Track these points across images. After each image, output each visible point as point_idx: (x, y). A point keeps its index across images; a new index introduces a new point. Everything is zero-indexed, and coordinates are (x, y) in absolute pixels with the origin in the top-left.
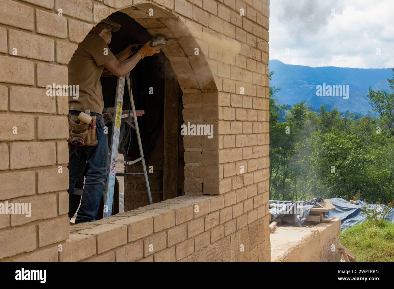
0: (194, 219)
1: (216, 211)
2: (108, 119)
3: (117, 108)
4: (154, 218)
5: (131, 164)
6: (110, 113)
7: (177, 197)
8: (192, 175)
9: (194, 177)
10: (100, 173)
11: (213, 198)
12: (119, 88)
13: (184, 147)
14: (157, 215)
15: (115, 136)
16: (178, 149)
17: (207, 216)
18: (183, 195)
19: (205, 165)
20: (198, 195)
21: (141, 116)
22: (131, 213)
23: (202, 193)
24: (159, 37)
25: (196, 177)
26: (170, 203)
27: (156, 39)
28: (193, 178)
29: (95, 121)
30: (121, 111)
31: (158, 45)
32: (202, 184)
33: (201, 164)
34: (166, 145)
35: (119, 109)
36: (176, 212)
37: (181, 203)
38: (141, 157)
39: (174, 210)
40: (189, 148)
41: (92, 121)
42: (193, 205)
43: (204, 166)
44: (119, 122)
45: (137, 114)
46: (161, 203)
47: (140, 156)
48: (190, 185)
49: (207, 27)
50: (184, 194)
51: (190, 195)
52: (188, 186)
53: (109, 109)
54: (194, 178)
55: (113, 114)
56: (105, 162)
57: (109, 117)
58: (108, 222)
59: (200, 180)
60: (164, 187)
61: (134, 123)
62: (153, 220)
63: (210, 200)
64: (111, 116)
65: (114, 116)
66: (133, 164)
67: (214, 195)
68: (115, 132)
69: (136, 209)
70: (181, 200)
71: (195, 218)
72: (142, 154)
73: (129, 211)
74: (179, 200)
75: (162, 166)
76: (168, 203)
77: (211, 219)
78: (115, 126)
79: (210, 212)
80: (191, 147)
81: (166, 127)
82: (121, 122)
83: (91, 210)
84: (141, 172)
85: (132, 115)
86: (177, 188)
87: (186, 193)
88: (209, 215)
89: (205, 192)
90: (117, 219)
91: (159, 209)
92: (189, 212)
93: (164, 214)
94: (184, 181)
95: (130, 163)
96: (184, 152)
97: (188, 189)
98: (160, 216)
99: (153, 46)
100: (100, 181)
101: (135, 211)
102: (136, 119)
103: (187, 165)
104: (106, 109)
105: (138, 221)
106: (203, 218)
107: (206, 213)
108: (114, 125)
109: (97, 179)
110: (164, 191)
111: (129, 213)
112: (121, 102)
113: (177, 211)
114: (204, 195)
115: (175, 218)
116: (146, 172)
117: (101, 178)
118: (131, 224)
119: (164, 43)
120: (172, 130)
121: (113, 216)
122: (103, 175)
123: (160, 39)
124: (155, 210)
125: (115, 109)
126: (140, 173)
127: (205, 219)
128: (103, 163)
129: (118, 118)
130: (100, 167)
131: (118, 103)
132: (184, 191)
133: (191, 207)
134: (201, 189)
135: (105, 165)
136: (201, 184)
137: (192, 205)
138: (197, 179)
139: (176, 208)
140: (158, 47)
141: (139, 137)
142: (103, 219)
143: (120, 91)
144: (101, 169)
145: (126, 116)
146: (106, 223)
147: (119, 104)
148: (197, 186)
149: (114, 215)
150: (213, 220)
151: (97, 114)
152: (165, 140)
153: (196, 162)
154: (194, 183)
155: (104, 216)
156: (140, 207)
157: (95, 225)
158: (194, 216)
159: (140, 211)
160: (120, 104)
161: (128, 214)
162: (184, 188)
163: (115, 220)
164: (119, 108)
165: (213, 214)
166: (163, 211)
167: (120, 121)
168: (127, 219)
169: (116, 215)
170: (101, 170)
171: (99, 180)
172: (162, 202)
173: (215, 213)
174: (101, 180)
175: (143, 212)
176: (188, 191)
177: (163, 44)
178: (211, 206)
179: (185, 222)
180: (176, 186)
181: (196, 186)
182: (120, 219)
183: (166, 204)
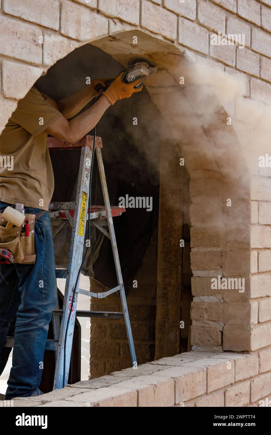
0: (207, 393)
1: (245, 380)
2: (65, 221)
3: (80, 203)
4: (140, 393)
5: (102, 297)
6: (67, 212)
7: (179, 355)
8: (205, 316)
9: (208, 320)
10: (38, 311)
11: (240, 358)
12: (84, 170)
13: (191, 269)
14: (145, 387)
15: (76, 250)
16: (180, 272)
17: (228, 389)
18: (189, 351)
19: (227, 300)
20: (214, 352)
21: (120, 216)
22: (101, 382)
23: (221, 347)
24: (137, 64)
25: (211, 321)
26: (166, 365)
27: (133, 68)
28: (206, 321)
29: (33, 221)
30: (86, 207)
31: (138, 78)
32: (222, 332)
33: (220, 299)
34: (161, 265)
35: (82, 205)
36: (177, 381)
37: (185, 365)
38: (118, 285)
39: (172, 378)
40: (199, 270)
41: (26, 221)
42: (205, 369)
43: (225, 302)
44: (83, 226)
45: (112, 212)
46: (152, 364)
47: (116, 284)
48: (201, 333)
49: (232, 67)
50: (191, 350)
51: (200, 351)
52: (197, 335)
53: (66, 206)
54: (208, 322)
55: (73, 212)
56: (46, 292)
57: (66, 217)
58: (62, 397)
59: (219, 326)
60: (157, 335)
61: (107, 228)
62: (138, 395)
63: (235, 361)
64: (70, 216)
65: (75, 215)
66: (105, 297)
67: (242, 351)
68: (75, 243)
69: (109, 374)
70: (185, 360)
71: (209, 392)
72: (121, 281)
73: (98, 378)
74: (182, 360)
75: (154, 298)
76: (163, 365)
77: (236, 393)
78: (76, 234)
79: (235, 382)
80: (204, 269)
81: (162, 233)
82: (85, 226)
83: (30, 375)
84: (119, 311)
85: (105, 215)
86: (178, 338)
87: (193, 348)
88: (234, 387)
89: (226, 346)
90: (77, 393)
91: (149, 376)
92: (199, 381)
93: (155, 386)
94: (192, 326)
95: (101, 295)
96: (192, 278)
97: (197, 340)
98: (148, 388)
99: (129, 81)
100: (38, 324)
101: (106, 377)
102: (111, 221)
103: (196, 300)
104: (62, 205)
105: (113, 398)
106: (222, 392)
107: (228, 384)
108: (75, 232)
109: (32, 321)
110: (157, 342)
111: (97, 382)
112: (87, 193)
113: (179, 381)
114: (225, 351)
115: (175, 391)
116: (127, 311)
117: (40, 318)
118: (99, 403)
119: (147, 74)
120: (171, 239)
121: (70, 387)
122: (43, 313)
123: (140, 68)
124: (140, 378)
125: (76, 204)
126: (116, 313)
127: (226, 394)
128: (43, 293)
129: (81, 220)
130: (38, 300)
131: (81, 194)
132: (190, 343)
133: (201, 373)
134: (220, 341)
135: (45, 297)
136: (220, 333)
137: (203, 370)
138: (213, 324)
139: (176, 375)
140: (138, 81)
141: (115, 251)
142: (54, 392)
143: (85, 175)
144: (40, 303)
145: (94, 215)
146: (59, 400)
147: (83, 197)
148: (213, 336)
149: (71, 385)
150: (240, 395)
151: (37, 211)
152: (159, 255)
153: (212, 296)
154: (207, 331)
155: (56, 385)
156: (117, 370)
157: (40, 403)
158: (207, 389)
159: (116, 378)
160: (85, 196)
161: (95, 384)
162: (190, 338)
163: (74, 394)
164: (83, 203)
165: (240, 385)
166: (154, 379)
167: (85, 224)
168: (93, 392)
169: (75, 385)
170: (39, 306)
171: (36, 322)
172: (153, 362)
173: (243, 383)
174: (40, 323)
175: (121, 382)
176: (197, 344)
177: (144, 76)
178: (237, 372)
179: (192, 399)
180: (178, 333)
181: (211, 336)
182: (82, 393)
183: (160, 367)
